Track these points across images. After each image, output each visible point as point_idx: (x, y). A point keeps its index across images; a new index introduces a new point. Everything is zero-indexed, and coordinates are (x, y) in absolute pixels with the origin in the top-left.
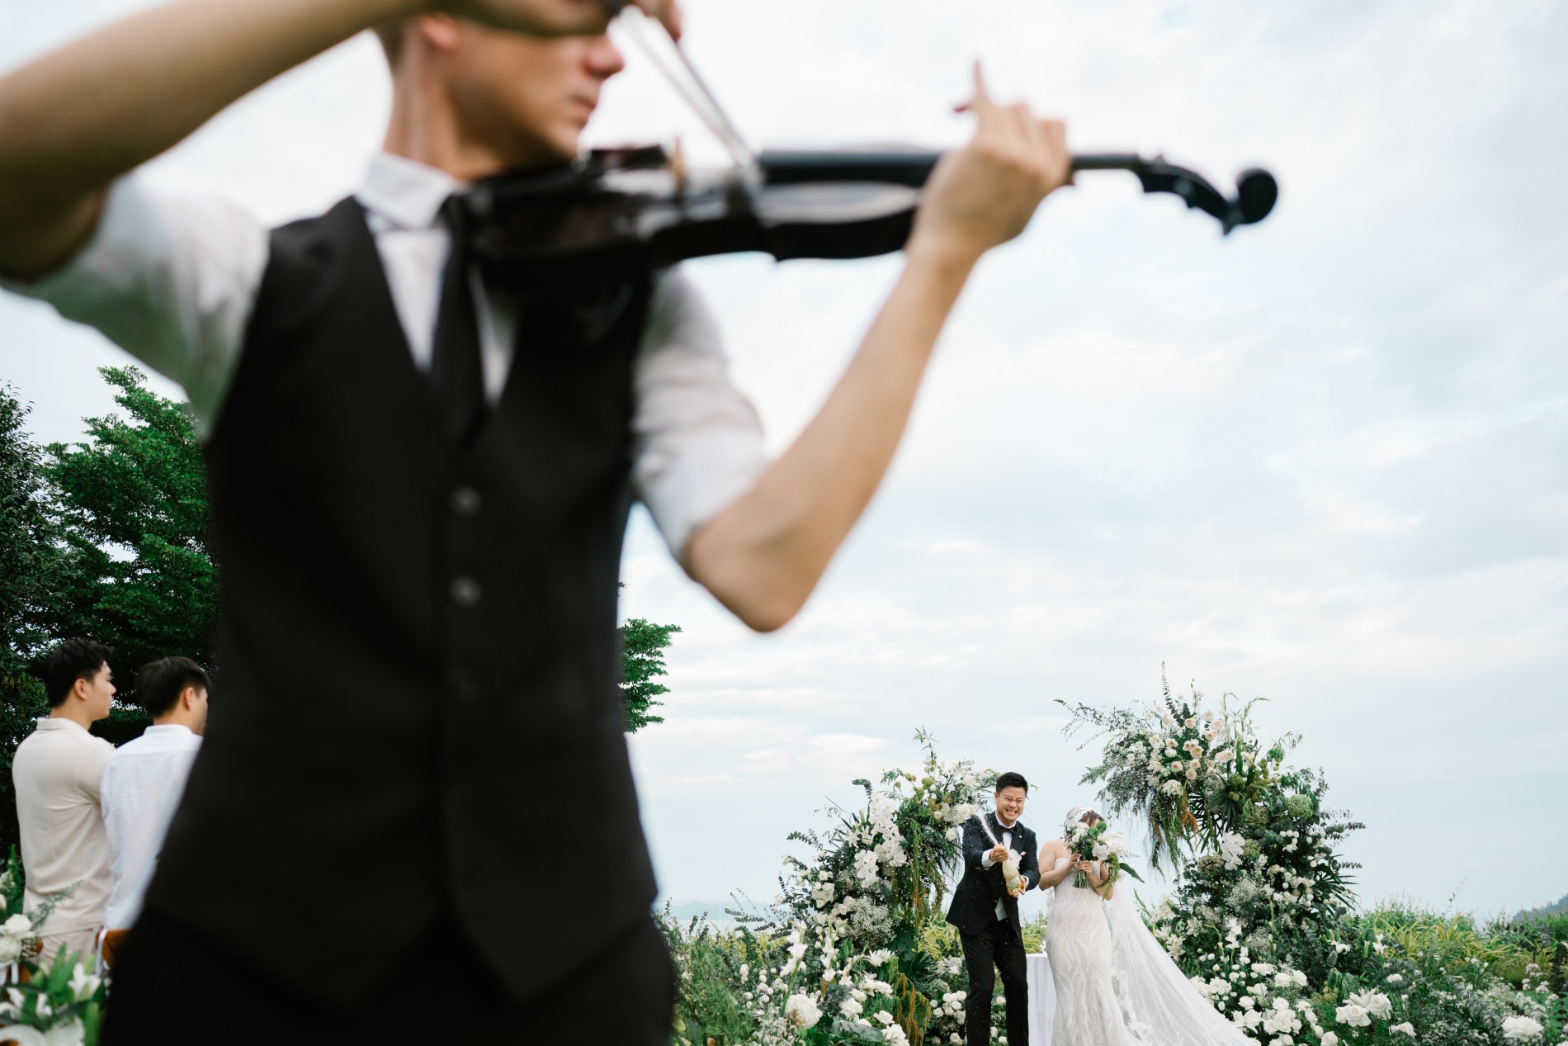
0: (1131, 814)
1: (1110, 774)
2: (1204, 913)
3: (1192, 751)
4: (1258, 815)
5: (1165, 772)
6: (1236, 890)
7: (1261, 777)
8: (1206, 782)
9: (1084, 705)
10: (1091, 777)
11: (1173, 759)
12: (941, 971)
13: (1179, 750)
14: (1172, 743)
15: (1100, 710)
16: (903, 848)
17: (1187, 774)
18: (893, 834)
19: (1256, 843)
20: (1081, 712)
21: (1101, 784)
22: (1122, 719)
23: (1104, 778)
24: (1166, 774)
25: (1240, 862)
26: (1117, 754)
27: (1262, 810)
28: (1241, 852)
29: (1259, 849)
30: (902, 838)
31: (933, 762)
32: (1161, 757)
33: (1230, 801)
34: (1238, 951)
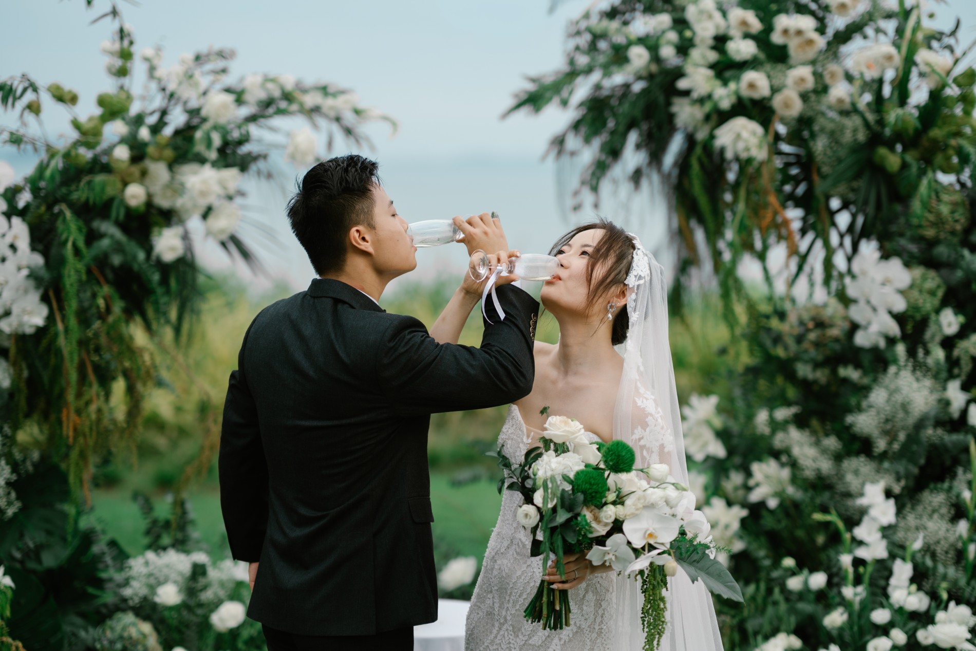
0: (626, 188)
1: (582, 90)
2: (796, 451)
3: (793, 45)
4: (945, 210)
5: (724, 96)
6: (878, 396)
7: (958, 111)
8: (821, 121)
10: (533, 99)
11: (744, 65)
12: (134, 591)
13: (762, 39)
14: (744, 23)
16: (37, 287)
17: (777, 102)
18: (13, 247)
19: (933, 280)
23: (565, 103)
24: (725, 104)
25: (894, 329)
27: (957, 197)
28: (900, 305)
29: (940, 293)
30: (38, 260)
31: (126, 55)
32: (713, 56)
33: (877, 170)
34: (884, 569)
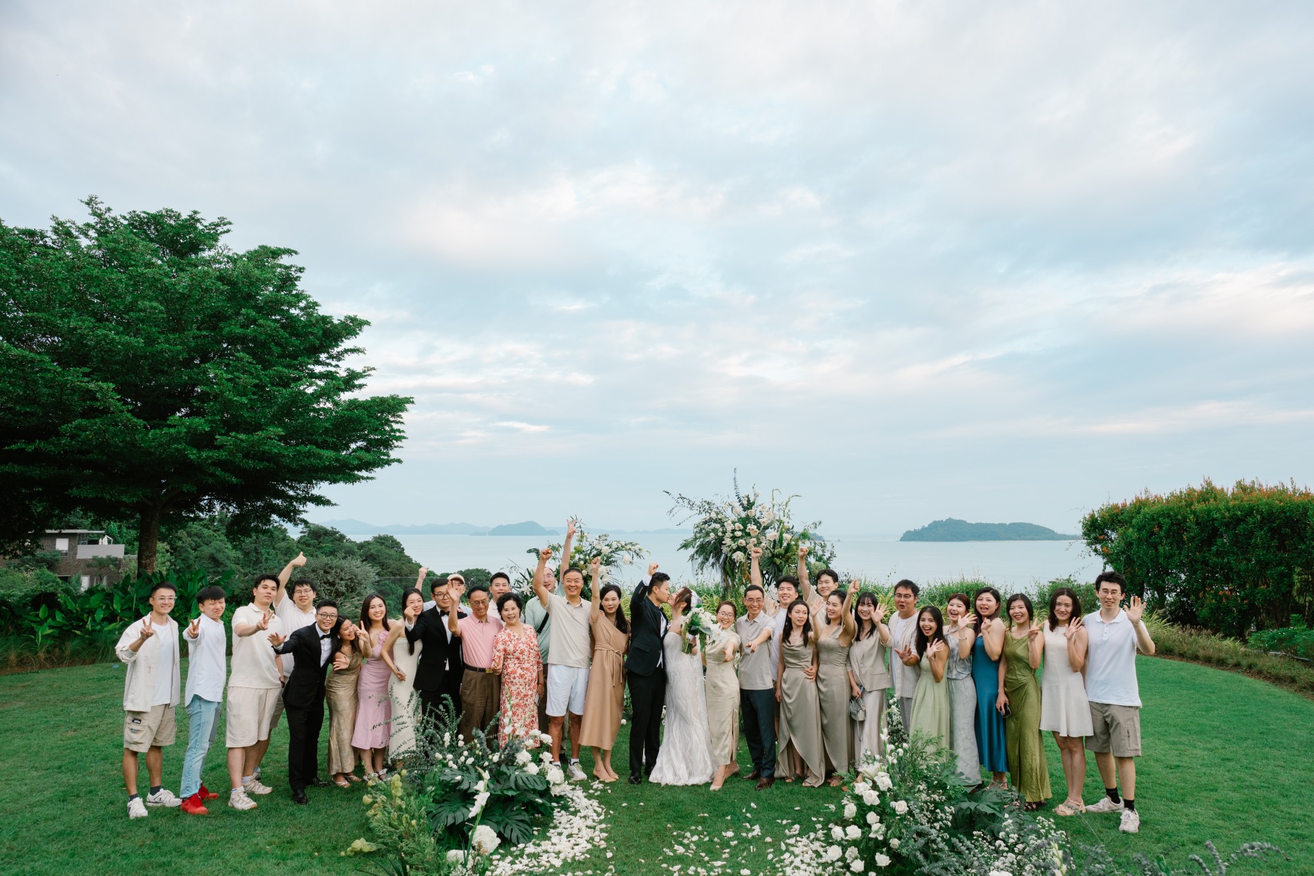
1: (698, 543)
3: (752, 532)
5: (734, 545)
9: (683, 496)
10: (685, 546)
11: (739, 538)
13: (744, 531)
14: (739, 527)
15: (693, 500)
20: (680, 500)
21: (691, 551)
22: (707, 507)
23: (693, 547)
24: (734, 548)
26: (701, 530)
32: (731, 535)
33: (775, 564)
